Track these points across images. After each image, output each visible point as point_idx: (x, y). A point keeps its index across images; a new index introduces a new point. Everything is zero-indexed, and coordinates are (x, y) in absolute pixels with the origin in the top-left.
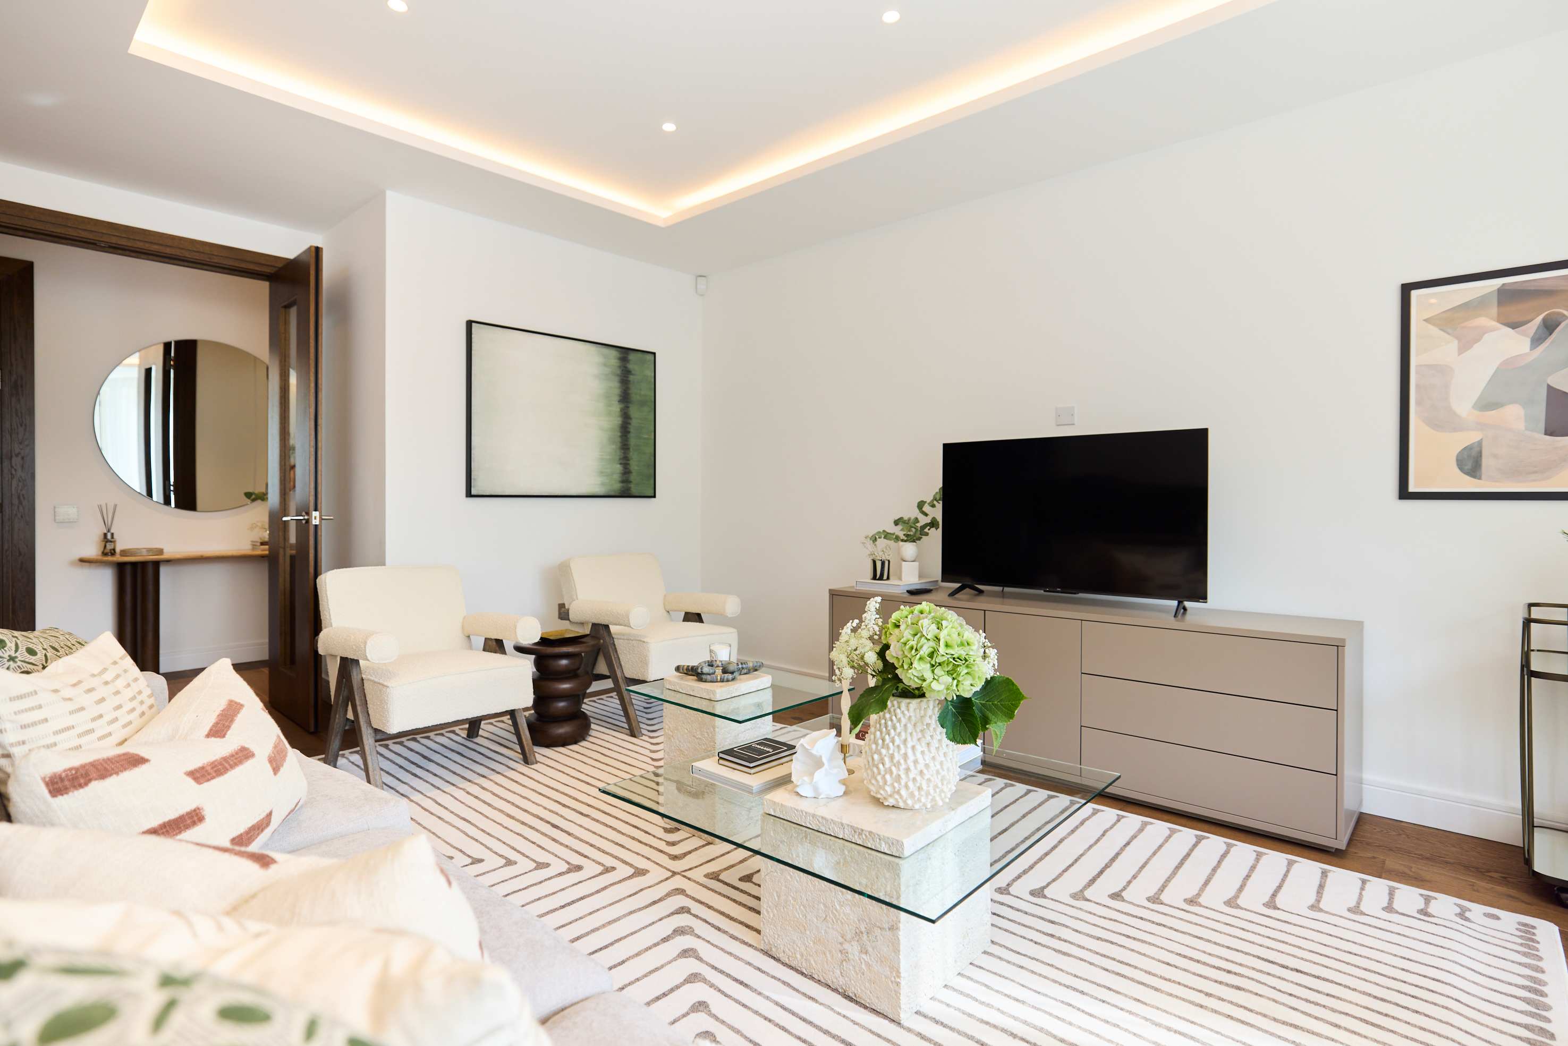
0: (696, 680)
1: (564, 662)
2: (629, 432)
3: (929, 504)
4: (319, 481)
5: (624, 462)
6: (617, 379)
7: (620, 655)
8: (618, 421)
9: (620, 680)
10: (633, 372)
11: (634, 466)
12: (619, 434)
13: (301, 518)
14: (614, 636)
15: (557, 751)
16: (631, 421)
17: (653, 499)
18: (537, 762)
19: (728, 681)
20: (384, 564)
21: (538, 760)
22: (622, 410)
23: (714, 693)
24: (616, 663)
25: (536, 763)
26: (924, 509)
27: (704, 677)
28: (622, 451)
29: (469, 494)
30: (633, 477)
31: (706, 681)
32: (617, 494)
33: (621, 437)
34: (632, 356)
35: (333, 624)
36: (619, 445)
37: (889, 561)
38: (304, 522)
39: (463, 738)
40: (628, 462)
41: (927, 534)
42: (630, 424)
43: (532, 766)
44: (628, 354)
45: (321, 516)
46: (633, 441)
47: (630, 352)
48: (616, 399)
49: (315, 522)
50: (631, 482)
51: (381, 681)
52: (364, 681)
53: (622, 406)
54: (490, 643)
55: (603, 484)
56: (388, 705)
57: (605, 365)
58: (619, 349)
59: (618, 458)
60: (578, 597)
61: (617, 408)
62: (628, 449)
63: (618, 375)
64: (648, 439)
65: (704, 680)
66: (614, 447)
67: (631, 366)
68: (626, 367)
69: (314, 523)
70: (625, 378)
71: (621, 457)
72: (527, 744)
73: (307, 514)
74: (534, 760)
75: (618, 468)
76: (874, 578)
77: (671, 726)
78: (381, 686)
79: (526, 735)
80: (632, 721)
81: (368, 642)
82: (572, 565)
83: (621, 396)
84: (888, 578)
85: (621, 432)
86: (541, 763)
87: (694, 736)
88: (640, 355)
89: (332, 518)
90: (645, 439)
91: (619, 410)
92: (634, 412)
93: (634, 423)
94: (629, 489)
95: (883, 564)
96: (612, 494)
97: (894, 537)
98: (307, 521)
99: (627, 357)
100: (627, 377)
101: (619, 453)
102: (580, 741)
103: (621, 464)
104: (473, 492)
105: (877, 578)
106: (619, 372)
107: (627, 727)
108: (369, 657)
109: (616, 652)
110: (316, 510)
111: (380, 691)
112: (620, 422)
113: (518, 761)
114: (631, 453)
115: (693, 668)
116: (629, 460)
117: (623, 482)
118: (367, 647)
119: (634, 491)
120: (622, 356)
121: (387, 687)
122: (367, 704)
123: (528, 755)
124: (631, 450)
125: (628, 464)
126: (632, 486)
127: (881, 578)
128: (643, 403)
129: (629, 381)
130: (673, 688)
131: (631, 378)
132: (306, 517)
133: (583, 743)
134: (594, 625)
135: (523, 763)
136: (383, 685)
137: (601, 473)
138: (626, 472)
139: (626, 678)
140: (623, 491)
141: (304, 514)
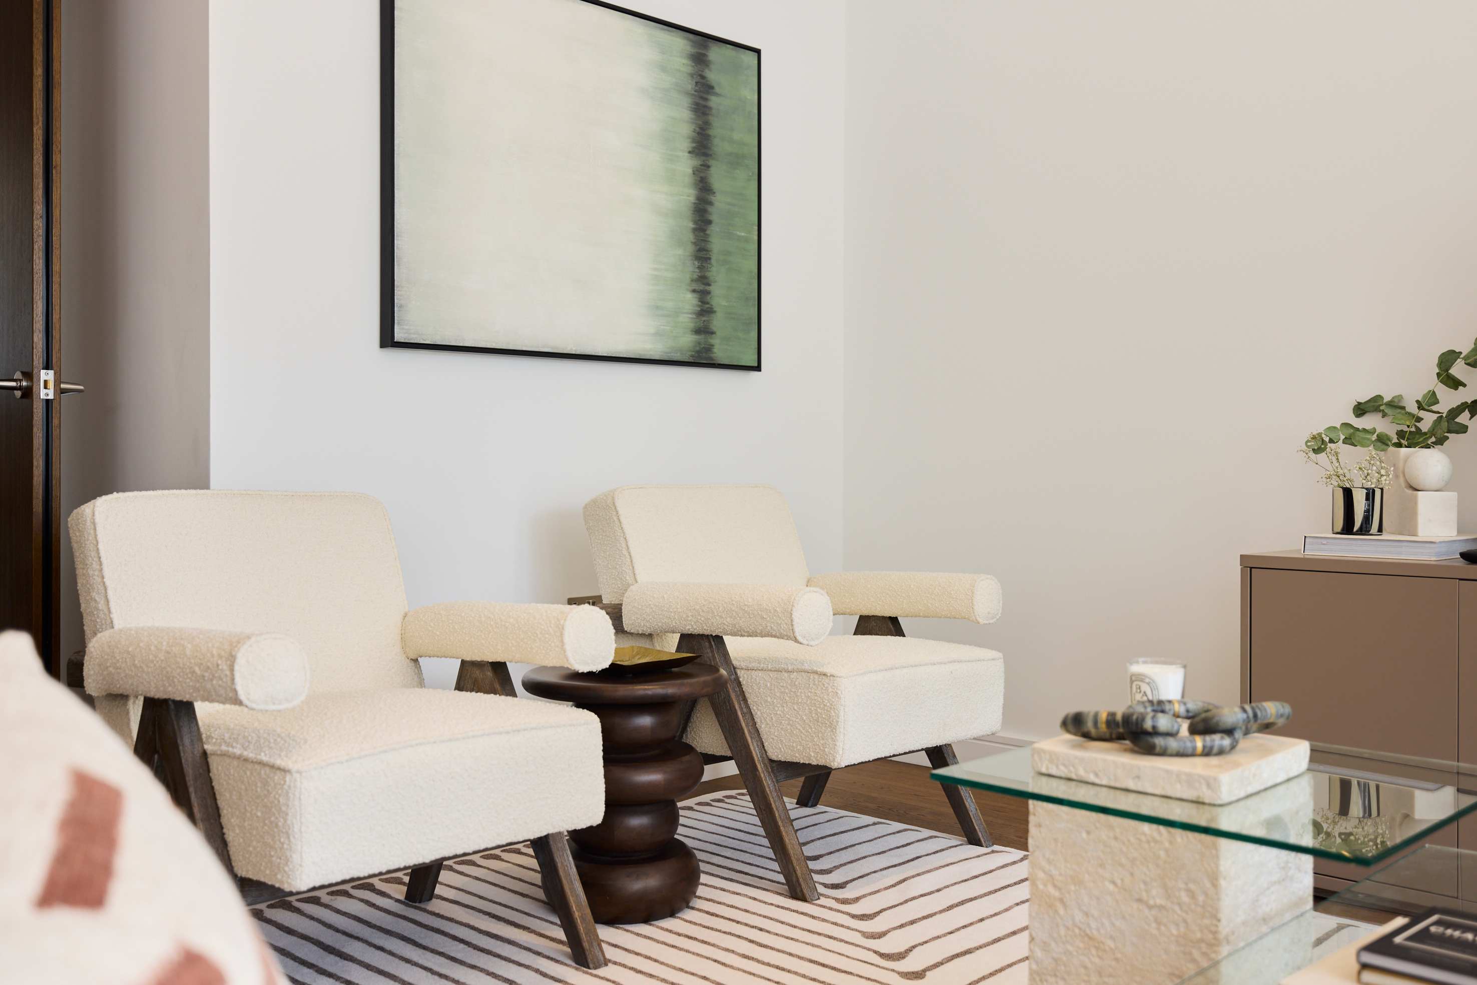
0: (1133, 751)
1: (645, 721)
2: (710, 222)
3: (1465, 358)
4: (55, 300)
5: (702, 287)
6: (686, 102)
7: (754, 708)
8: (688, 195)
9: (760, 767)
10: (717, 90)
11: (719, 298)
12: (691, 225)
13: (13, 384)
14: (735, 662)
15: (638, 934)
16: (712, 198)
17: (754, 374)
18: (606, 962)
19: (1221, 752)
20: (206, 486)
21: (608, 956)
22: (696, 171)
23: (1211, 783)
24: (747, 726)
25: (606, 965)
26: (1452, 371)
27: (1159, 741)
28: (696, 263)
29: (388, 340)
30: (718, 322)
31: (1164, 753)
32: (686, 358)
33: (695, 230)
34: (715, 53)
35: (116, 622)
36: (690, 248)
37: (1382, 489)
38: (18, 394)
39: (398, 901)
40: (708, 288)
41: (1463, 429)
42: (711, 203)
43: (601, 972)
44: (706, 47)
45: (58, 382)
46: (717, 244)
47: (711, 44)
48: (685, 145)
49: (46, 394)
50: (713, 333)
51: (264, 758)
52: (210, 760)
53: (696, 162)
54: (477, 673)
55: (658, 334)
56: (289, 818)
57: (663, 69)
58: (691, 36)
59: (688, 277)
60: (638, 577)
61: (686, 165)
62: (708, 259)
63: (687, 93)
64: (747, 240)
65: (1158, 750)
66: (680, 252)
67: (712, 76)
68: (703, 77)
69: (43, 396)
70: (702, 102)
71: (695, 276)
72: (582, 917)
73: (29, 375)
74: (602, 959)
75: (689, 301)
76: (1348, 528)
77: (1054, 872)
78: (265, 772)
79: (577, 896)
80: (795, 862)
81: (240, 656)
82: (619, 504)
83: (694, 141)
84: (1380, 530)
85: (695, 222)
86: (615, 963)
87: (1140, 900)
88: (729, 51)
89: (82, 387)
90: (739, 239)
91: (690, 171)
92: (718, 177)
93: (720, 202)
94: (709, 349)
95: (1370, 495)
96: (677, 357)
97: (1374, 437)
98: (28, 393)
99: (705, 55)
100: (706, 100)
101: (690, 270)
102: (680, 910)
103: (694, 291)
104: (399, 336)
105: (1355, 529)
106: (690, 86)
107: (784, 881)
108: (242, 696)
109: (745, 700)
110: (47, 367)
111: (265, 784)
112: (692, 199)
113: (562, 958)
114: (714, 269)
115: (1127, 719)
116: (709, 285)
117: (698, 331)
118: (236, 668)
119: (720, 353)
120: (694, 51)
121: (285, 771)
122: (219, 816)
123: (586, 945)
124: (713, 261)
125: (709, 293)
126: (716, 341)
127: (1365, 530)
128: (736, 161)
129: (710, 108)
130: (1062, 771)
131: (714, 101)
132: (24, 384)
133: (688, 914)
134: (687, 639)
135: (574, 964)
136: (272, 767)
137: (656, 309)
138: (705, 310)
139: (771, 761)
140: (698, 352)
141: (18, 375)
